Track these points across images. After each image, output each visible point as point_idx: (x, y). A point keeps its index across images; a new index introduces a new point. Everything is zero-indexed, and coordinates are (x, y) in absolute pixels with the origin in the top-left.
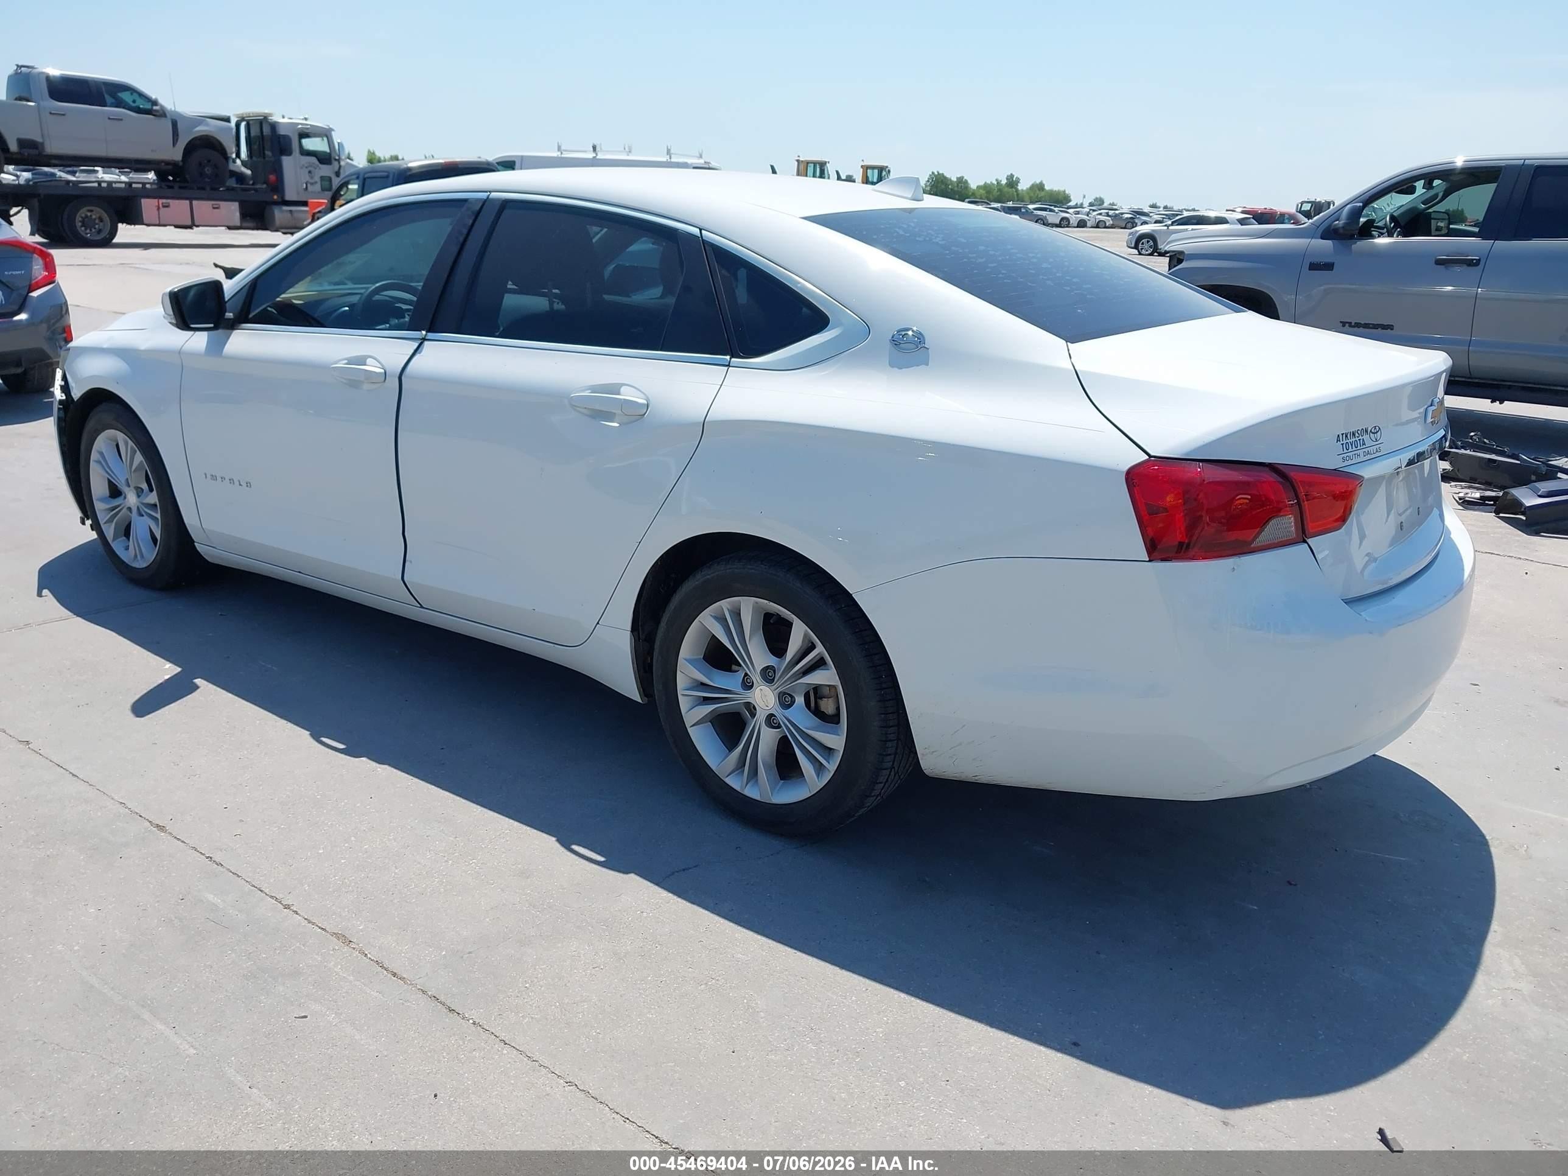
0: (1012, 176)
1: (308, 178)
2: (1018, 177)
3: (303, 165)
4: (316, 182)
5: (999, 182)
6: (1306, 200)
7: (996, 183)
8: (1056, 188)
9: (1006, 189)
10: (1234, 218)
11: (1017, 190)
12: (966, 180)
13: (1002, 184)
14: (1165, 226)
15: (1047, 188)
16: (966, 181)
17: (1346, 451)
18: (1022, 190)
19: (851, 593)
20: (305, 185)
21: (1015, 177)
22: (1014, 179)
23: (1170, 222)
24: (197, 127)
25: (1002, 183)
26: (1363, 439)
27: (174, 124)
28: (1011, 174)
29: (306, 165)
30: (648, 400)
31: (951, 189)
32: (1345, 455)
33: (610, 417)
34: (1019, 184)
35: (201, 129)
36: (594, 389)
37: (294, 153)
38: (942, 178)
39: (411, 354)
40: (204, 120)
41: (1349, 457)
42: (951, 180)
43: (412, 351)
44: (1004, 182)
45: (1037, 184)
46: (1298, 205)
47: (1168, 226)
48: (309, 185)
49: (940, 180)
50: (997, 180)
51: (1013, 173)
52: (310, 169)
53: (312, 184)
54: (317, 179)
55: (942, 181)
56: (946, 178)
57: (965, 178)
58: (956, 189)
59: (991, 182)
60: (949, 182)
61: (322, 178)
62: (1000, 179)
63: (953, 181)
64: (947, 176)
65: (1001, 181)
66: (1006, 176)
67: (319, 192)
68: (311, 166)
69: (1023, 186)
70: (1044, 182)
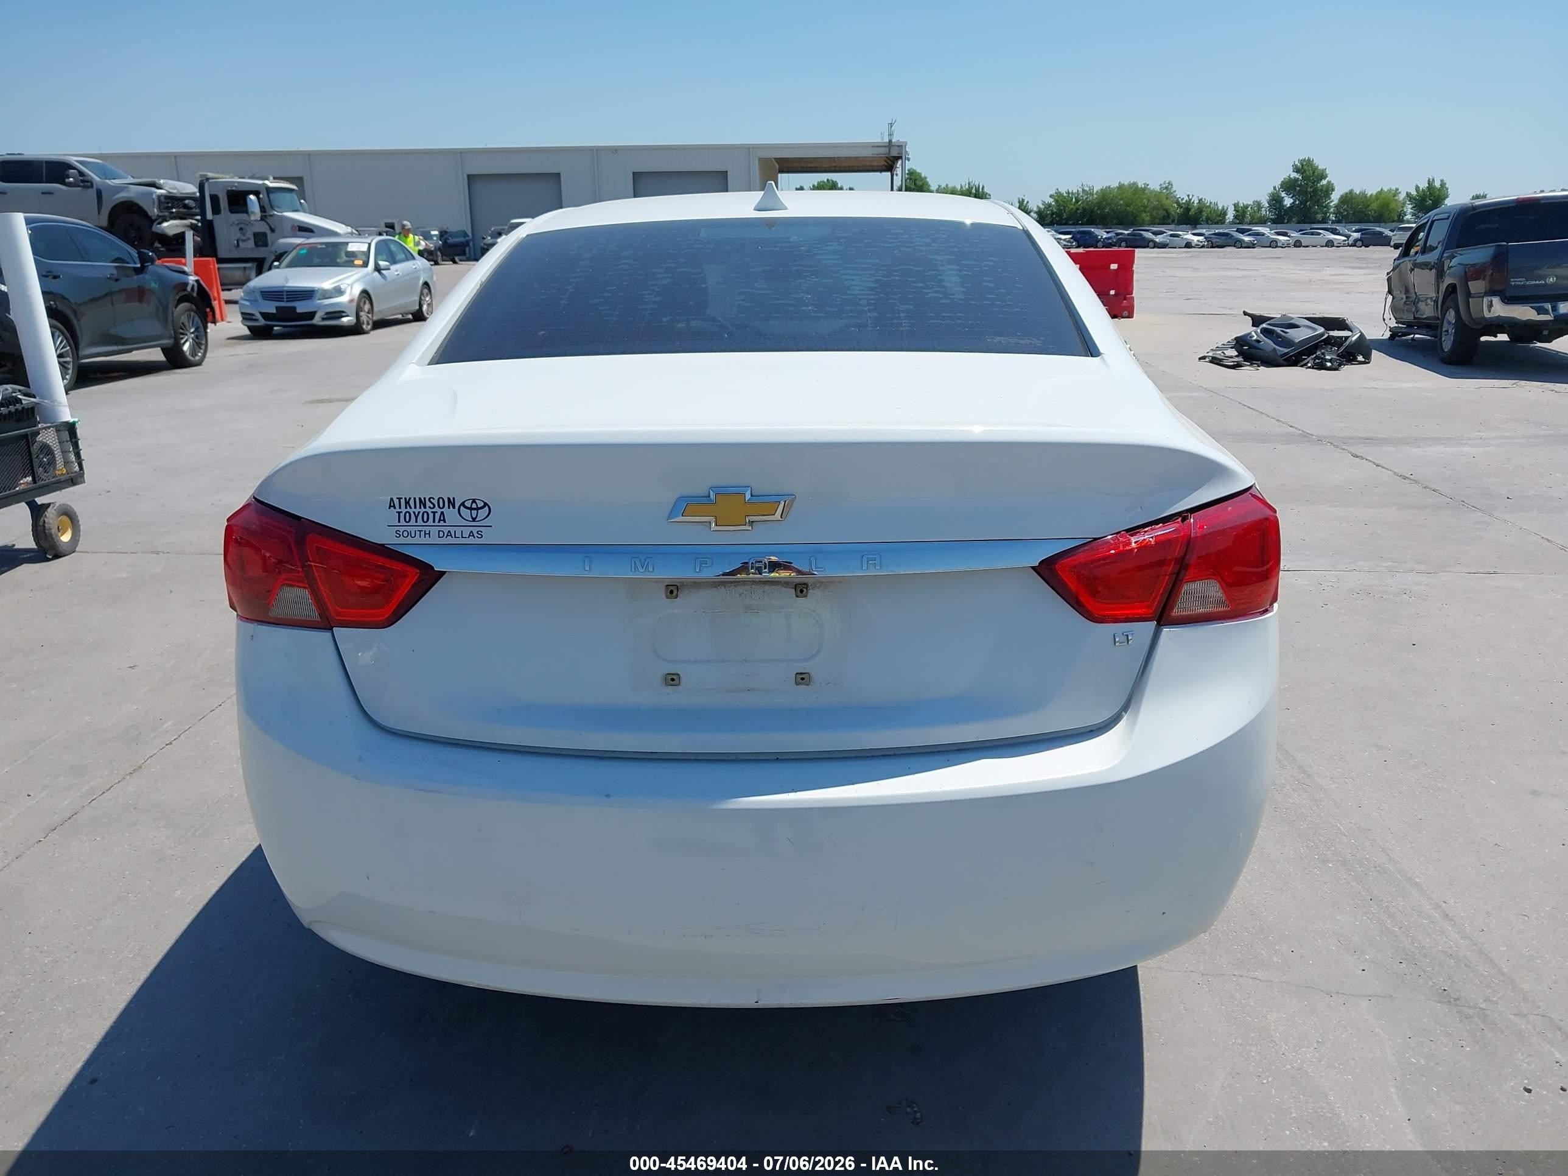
1: (239, 235)
3: (234, 223)
4: (249, 239)
17: (403, 522)
20: (236, 242)
24: (118, 193)
26: (442, 513)
27: (99, 193)
29: (237, 222)
32: (402, 529)
35: (122, 196)
37: (222, 211)
40: (127, 187)
41: (409, 534)
48: (240, 242)
52: (240, 226)
53: (244, 241)
54: (250, 235)
61: (256, 235)
67: (252, 248)
68: (242, 223)
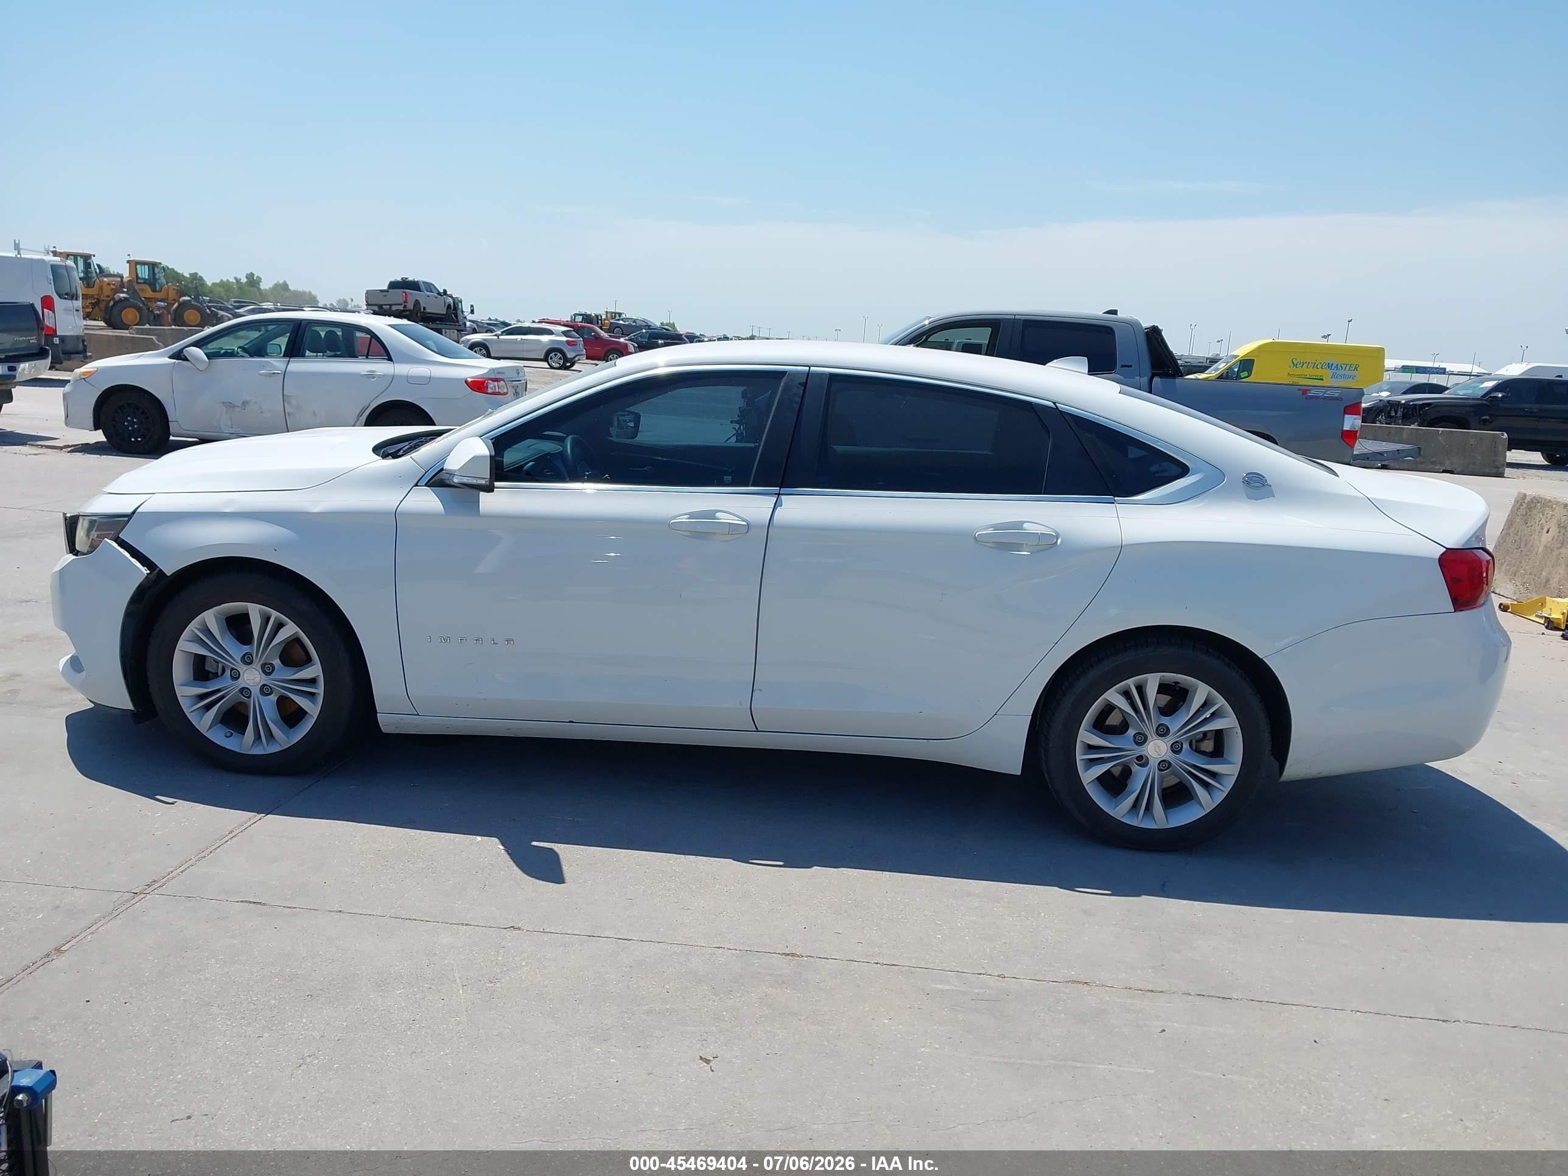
0: (252, 275)
2: (260, 276)
5: (238, 281)
6: (578, 313)
7: (235, 281)
8: (300, 289)
9: (247, 288)
10: (559, 330)
11: (260, 290)
12: (200, 276)
13: (242, 283)
14: (496, 335)
15: (291, 288)
16: (201, 278)
18: (265, 290)
19: (1261, 657)
21: (256, 276)
22: (255, 278)
23: (499, 332)
25: (242, 281)
28: (251, 273)
30: (1056, 532)
31: (185, 285)
33: (1018, 547)
34: (261, 284)
36: (996, 527)
38: (173, 273)
39: (773, 507)
42: (183, 276)
43: (773, 505)
44: (244, 280)
45: (280, 285)
46: (572, 317)
47: (497, 336)
49: (171, 276)
50: (236, 278)
51: (254, 272)
55: (173, 277)
56: (176, 273)
57: (200, 274)
58: (190, 285)
59: (227, 280)
60: (181, 278)
62: (239, 277)
63: (186, 277)
64: (178, 272)
65: (240, 279)
66: (245, 275)
69: (265, 285)
70: (288, 283)
